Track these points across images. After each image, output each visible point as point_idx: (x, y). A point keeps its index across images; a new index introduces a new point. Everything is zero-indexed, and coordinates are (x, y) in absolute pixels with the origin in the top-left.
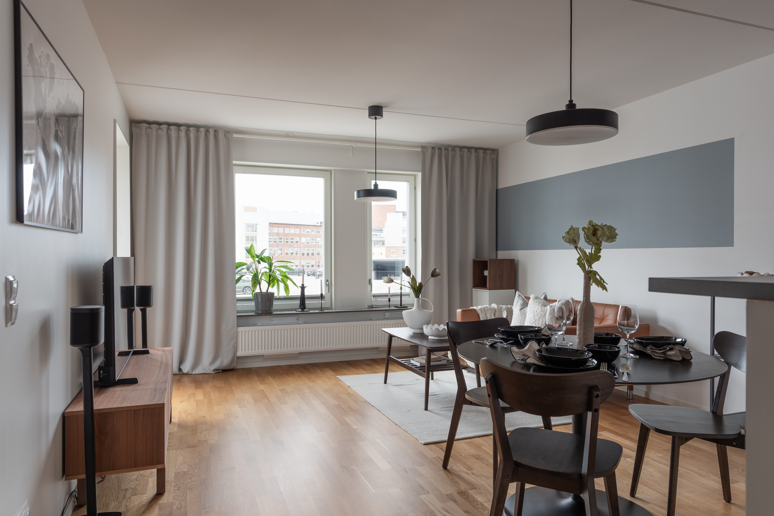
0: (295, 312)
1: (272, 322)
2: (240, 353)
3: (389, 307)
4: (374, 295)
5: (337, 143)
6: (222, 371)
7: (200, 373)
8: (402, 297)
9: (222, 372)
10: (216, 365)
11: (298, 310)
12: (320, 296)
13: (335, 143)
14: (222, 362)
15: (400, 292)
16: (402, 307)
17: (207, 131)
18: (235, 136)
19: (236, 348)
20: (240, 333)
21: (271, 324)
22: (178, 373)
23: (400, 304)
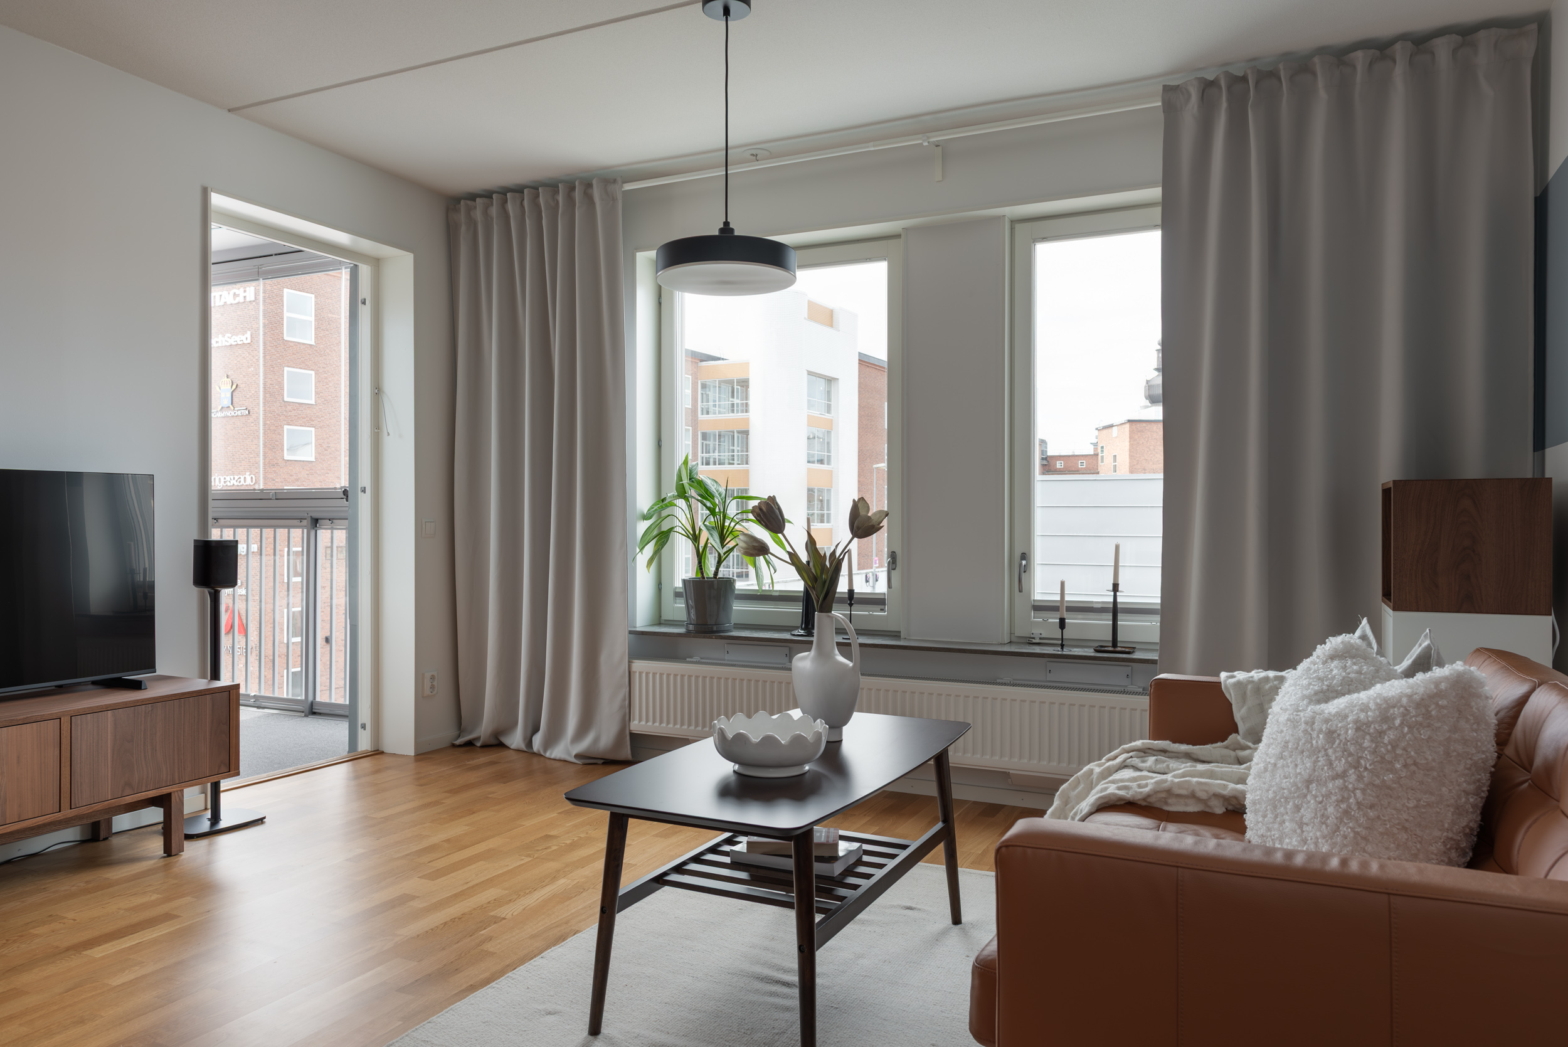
0: (786, 636)
1: (727, 657)
2: (638, 725)
3: (1062, 646)
4: (1036, 604)
5: (874, 146)
6: (602, 761)
7: (557, 758)
8: (1120, 616)
9: (603, 763)
10: (583, 746)
11: (796, 632)
12: (847, 596)
13: (868, 147)
14: (596, 740)
15: (1111, 600)
16: (1119, 649)
17: (589, 185)
18: (628, 187)
19: (627, 711)
20: (637, 674)
21: (724, 660)
22: (525, 750)
23: (1110, 638)
